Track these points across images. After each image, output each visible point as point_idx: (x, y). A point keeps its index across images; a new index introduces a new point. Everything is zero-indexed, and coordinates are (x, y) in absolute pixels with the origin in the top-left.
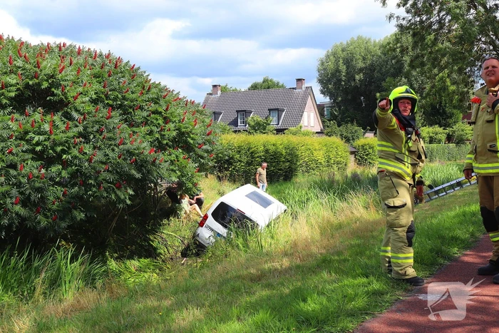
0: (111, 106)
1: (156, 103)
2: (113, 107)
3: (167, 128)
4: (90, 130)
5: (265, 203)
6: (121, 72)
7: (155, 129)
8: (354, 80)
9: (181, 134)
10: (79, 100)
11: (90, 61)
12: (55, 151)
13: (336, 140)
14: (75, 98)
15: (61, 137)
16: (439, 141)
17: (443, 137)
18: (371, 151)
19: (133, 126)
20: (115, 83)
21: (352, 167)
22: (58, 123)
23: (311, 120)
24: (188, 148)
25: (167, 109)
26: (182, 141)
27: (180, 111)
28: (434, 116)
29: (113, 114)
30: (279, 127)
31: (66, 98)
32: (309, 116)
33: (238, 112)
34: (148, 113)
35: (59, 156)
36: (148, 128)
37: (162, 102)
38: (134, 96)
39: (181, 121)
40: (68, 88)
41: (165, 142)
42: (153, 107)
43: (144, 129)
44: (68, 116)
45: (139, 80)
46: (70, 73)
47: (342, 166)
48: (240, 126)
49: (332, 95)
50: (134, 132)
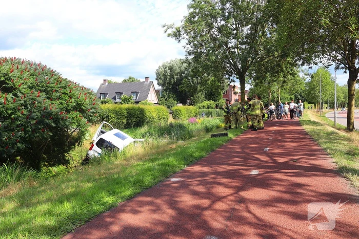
0: (40, 90)
1: (65, 89)
2: (41, 91)
3: (70, 101)
4: (28, 103)
5: (123, 138)
6: (46, 73)
7: (63, 102)
8: (173, 78)
9: (78, 104)
10: (21, 87)
11: (29, 67)
12: (7, 113)
13: (163, 107)
14: (20, 86)
15: (11, 105)
16: (212, 108)
17: (214, 106)
18: (180, 112)
19: (52, 100)
20: (42, 78)
21: (171, 120)
22: (9, 99)
23: (152, 98)
24: (82, 111)
25: (70, 92)
26: (79, 108)
27: (77, 93)
28: (210, 96)
29: (41, 94)
30: (137, 101)
31: (15, 86)
32: (151, 95)
33: (116, 93)
34: (60, 94)
35: (10, 115)
36: (60, 101)
37: (67, 88)
38: (52, 85)
39: (78, 98)
40: (15, 81)
41: (69, 108)
42: (63, 91)
43: (58, 102)
44: (15, 95)
45: (56, 77)
46: (16, 73)
47: (166, 120)
48: (118, 100)
49: (163, 85)
50: (52, 104)
